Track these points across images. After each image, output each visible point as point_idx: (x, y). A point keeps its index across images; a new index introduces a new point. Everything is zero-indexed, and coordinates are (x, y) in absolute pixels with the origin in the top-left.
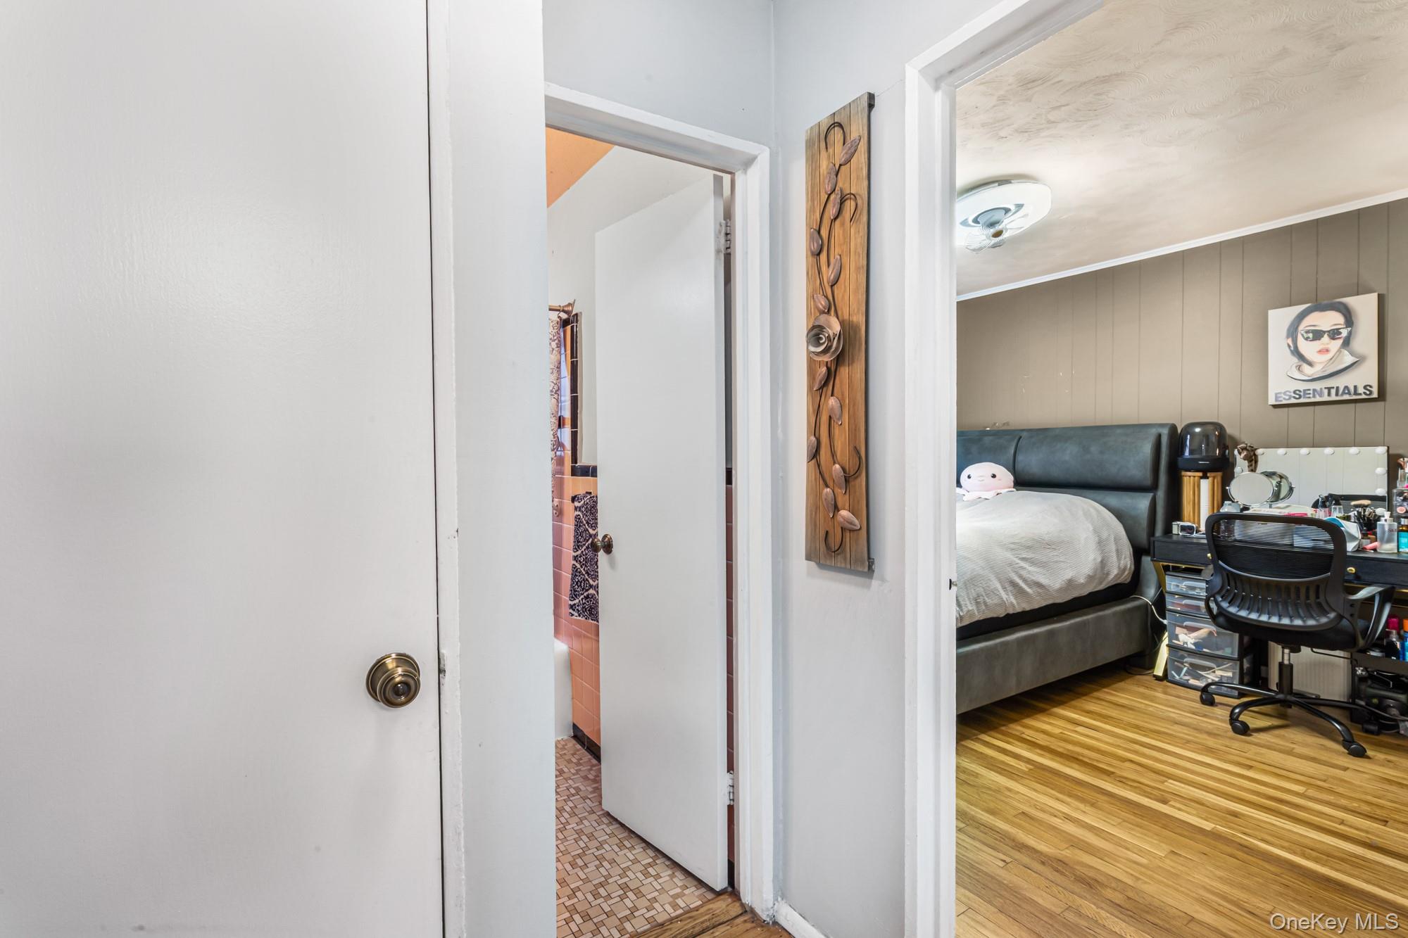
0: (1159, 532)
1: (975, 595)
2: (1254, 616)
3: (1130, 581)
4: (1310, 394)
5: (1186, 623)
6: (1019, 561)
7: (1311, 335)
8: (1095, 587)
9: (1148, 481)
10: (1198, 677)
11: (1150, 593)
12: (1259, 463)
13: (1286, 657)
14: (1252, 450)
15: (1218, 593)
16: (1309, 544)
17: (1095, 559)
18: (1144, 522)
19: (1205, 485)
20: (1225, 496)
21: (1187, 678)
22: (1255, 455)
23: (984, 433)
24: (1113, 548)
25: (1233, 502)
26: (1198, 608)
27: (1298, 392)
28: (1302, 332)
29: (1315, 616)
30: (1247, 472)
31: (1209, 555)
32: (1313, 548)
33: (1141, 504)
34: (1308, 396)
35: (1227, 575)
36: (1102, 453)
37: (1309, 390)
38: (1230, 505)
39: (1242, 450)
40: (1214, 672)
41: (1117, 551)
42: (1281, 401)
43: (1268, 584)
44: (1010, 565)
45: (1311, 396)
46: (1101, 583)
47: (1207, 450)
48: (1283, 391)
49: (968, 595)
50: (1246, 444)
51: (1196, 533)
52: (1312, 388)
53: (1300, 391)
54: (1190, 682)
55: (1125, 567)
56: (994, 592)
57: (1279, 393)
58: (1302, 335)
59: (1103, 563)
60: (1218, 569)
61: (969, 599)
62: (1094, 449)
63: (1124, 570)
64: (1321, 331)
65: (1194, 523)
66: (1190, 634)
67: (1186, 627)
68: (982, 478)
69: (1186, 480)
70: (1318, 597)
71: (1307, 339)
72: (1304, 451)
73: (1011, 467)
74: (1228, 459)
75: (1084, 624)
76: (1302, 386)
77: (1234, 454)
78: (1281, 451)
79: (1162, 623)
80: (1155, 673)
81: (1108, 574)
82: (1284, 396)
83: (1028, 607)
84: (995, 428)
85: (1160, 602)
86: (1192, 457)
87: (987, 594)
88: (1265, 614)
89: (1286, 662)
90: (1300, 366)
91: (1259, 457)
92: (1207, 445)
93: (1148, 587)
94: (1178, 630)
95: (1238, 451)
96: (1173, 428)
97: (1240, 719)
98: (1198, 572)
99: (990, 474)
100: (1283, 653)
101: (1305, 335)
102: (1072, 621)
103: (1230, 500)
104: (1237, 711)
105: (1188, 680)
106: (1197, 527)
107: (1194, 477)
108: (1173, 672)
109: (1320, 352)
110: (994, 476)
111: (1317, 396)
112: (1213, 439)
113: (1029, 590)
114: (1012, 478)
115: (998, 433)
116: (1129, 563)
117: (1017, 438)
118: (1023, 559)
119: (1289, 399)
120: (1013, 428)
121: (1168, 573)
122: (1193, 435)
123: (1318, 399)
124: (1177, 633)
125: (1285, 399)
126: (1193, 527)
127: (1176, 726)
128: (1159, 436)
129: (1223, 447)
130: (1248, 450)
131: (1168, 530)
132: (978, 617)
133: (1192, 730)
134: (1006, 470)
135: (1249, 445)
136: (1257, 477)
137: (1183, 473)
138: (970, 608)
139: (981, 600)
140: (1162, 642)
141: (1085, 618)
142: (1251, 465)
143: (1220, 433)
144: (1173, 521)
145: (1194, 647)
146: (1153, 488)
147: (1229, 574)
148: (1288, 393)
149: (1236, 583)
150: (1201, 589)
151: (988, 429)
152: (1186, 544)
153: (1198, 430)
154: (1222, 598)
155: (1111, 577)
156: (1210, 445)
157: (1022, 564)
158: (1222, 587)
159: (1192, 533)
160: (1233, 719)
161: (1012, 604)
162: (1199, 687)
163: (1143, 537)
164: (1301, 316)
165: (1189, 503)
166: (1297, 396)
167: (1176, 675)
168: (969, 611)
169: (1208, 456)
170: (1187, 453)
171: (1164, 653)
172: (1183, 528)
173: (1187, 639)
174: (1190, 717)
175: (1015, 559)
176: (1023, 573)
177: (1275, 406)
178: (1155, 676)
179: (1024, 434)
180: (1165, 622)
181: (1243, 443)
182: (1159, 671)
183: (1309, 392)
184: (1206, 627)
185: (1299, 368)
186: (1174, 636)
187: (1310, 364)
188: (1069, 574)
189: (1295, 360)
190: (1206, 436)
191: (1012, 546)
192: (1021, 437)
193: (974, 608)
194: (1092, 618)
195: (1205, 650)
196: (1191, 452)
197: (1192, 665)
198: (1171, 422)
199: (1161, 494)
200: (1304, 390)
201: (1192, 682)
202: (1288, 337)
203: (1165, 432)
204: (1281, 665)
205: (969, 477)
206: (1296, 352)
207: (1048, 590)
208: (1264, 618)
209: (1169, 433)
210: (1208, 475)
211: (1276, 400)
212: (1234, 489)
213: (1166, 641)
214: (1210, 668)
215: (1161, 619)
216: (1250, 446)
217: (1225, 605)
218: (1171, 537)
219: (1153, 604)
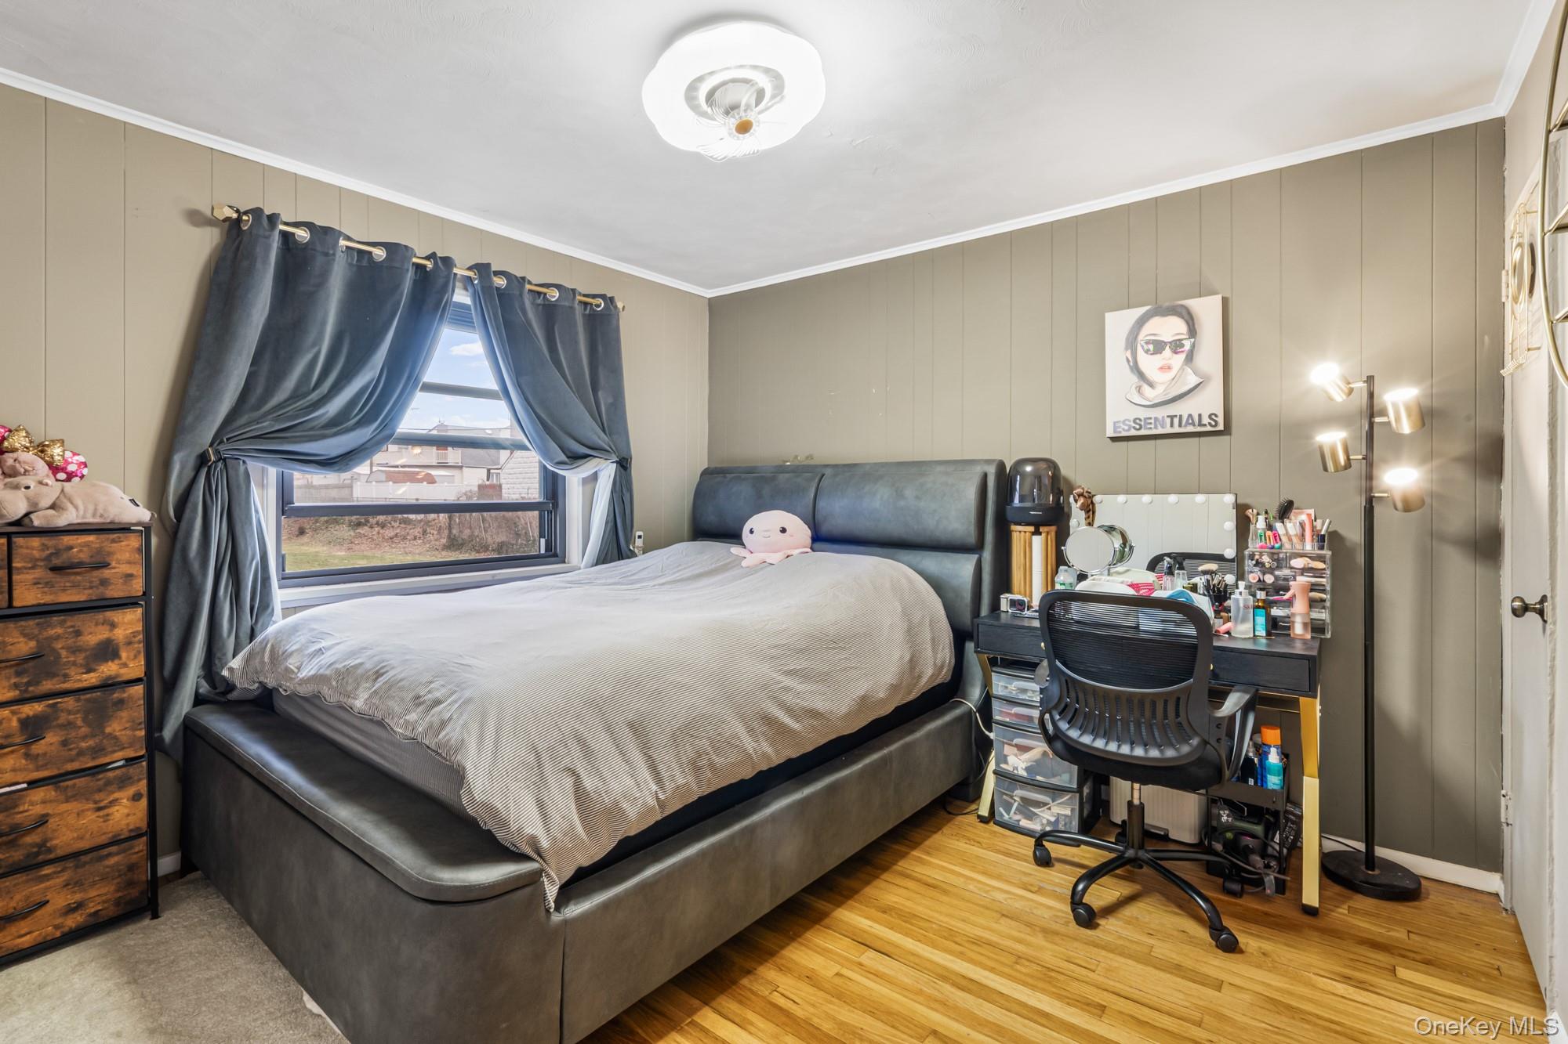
0: (985, 611)
1: (692, 755)
2: (1099, 744)
3: (950, 681)
4: (1151, 423)
5: (1017, 741)
6: (780, 678)
7: (1151, 347)
8: (902, 699)
9: (972, 539)
10: (1031, 816)
11: (975, 693)
12: (1097, 514)
13: (1136, 794)
14: (1090, 497)
15: (1055, 707)
16: (1157, 627)
17: (901, 658)
18: (967, 595)
19: (1037, 541)
20: (1061, 560)
21: (1017, 817)
22: (1092, 503)
23: (781, 469)
24: (928, 636)
25: (1069, 567)
26: (1030, 718)
27: (1138, 421)
28: (1142, 342)
29: (1174, 741)
30: (1083, 527)
31: (1043, 644)
32: (1161, 634)
33: (961, 570)
34: (1149, 426)
35: (1066, 681)
36: (917, 498)
37: (1150, 418)
38: (1066, 571)
39: (1079, 496)
40: (1049, 809)
41: (933, 639)
42: (1120, 432)
43: (1118, 696)
44: (765, 687)
45: (1152, 426)
46: (910, 693)
47: (1039, 495)
48: (1122, 420)
49: (678, 756)
50: (1083, 489)
51: (1028, 610)
52: (1153, 416)
53: (1140, 420)
54: (1021, 823)
55: (943, 663)
56: (731, 742)
57: (1118, 422)
58: (1142, 347)
59: (913, 662)
60: (1054, 672)
61: (680, 764)
62: (909, 493)
63: (942, 667)
64: (1163, 342)
65: (1025, 596)
66: (1020, 755)
67: (1016, 746)
68: (767, 534)
69: (1015, 536)
70: (1177, 715)
71: (1147, 352)
72: (1146, 498)
73: (810, 517)
74: (1063, 508)
75: (884, 761)
76: (1142, 414)
77: (1069, 503)
78: (1121, 498)
79: (988, 737)
80: (979, 813)
81: (920, 677)
82: (1123, 426)
83: (794, 753)
84: (796, 463)
85: (986, 707)
86: (1022, 505)
87: (717, 750)
88: (1113, 740)
89: (1136, 802)
90: (1140, 387)
91: (1096, 505)
92: (1040, 489)
93: (973, 685)
94: (1007, 749)
95: (1074, 497)
96: (1001, 466)
97: (1084, 901)
98: (1032, 666)
99: (779, 529)
100: (1132, 788)
101: (1146, 347)
102: (867, 761)
103: (1066, 564)
104: (1080, 887)
105: (1019, 821)
106: (1029, 602)
107: (1025, 532)
108: (1001, 809)
109: (1161, 368)
110: (783, 530)
111: (1159, 427)
112: (1046, 481)
113: (795, 725)
114: (809, 533)
115: (799, 470)
116: (948, 655)
117: (819, 476)
118: (790, 673)
119: (1129, 430)
120: (818, 463)
121: (994, 669)
122: (1024, 475)
123: (1160, 431)
124: (1005, 753)
125: (1124, 430)
126: (1024, 601)
127: (1003, 921)
128: (985, 476)
129: (1057, 492)
130: (1085, 497)
131: (995, 607)
132: (697, 792)
133: (1023, 927)
134: (802, 522)
135: (1086, 489)
136: (1095, 532)
137: (1013, 527)
138: (681, 781)
139: (703, 762)
140: (989, 763)
141: (885, 751)
142: (1089, 517)
143: (1053, 474)
144: (1002, 594)
145: (1025, 774)
146: (977, 548)
147: (1069, 681)
148: (1127, 422)
149: (1076, 693)
150: (1034, 691)
151: (788, 463)
152: (1016, 629)
153: (1029, 469)
154: (1060, 714)
155: (924, 680)
156: (1043, 488)
157: (788, 681)
158: (1060, 699)
159: (1023, 610)
160: (1076, 901)
161: (765, 755)
162: (1034, 831)
163: (966, 617)
164: (1142, 322)
165: (1020, 568)
166: (1138, 427)
167: (1004, 813)
168: (678, 787)
169: (1041, 505)
170: (1016, 500)
171: (990, 782)
172: (1013, 603)
173: (1018, 763)
174: (1022, 897)
175: (774, 675)
176: (788, 698)
177: (1114, 439)
178: (979, 817)
179: (828, 472)
180: (992, 735)
181: (1080, 487)
182: (984, 811)
183: (1150, 421)
184: (1038, 746)
185: (1139, 389)
186: (1003, 759)
187: (1151, 385)
188: (861, 688)
189: (1135, 379)
190: (1038, 477)
191: (774, 652)
192: (823, 475)
193: (691, 778)
194: (895, 750)
195: (1039, 778)
196: (1021, 500)
197: (1022, 799)
198: (999, 458)
199: (987, 555)
200: (1146, 419)
201: (1025, 823)
202: (1126, 349)
203: (992, 471)
204: (1130, 804)
205: (751, 532)
206: (1136, 369)
207: (829, 720)
208: (1112, 747)
209: (996, 473)
210: (1041, 529)
211: (1115, 432)
212: (1071, 549)
213: (992, 766)
214: (1045, 804)
215: (987, 733)
216: (1087, 492)
217: (1063, 726)
218: (998, 618)
219: (978, 711)
